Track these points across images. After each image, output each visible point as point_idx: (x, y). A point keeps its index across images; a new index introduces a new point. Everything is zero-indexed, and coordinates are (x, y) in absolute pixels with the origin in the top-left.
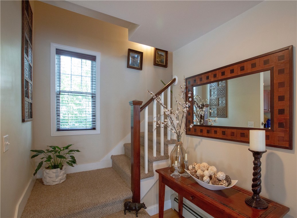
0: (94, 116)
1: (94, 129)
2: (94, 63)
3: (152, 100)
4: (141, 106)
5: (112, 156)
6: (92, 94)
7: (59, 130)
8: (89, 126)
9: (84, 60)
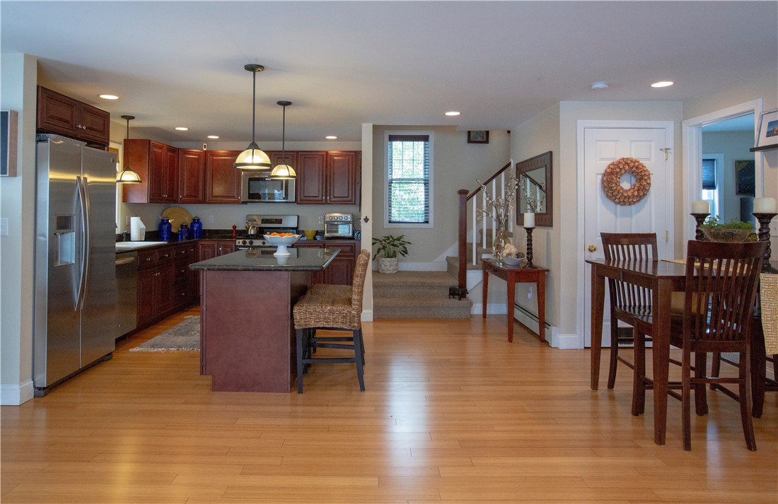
0: (427, 206)
1: (427, 222)
2: (427, 143)
3: (479, 189)
4: (468, 196)
5: (447, 257)
6: (425, 180)
7: (390, 222)
8: (422, 220)
9: (416, 143)
